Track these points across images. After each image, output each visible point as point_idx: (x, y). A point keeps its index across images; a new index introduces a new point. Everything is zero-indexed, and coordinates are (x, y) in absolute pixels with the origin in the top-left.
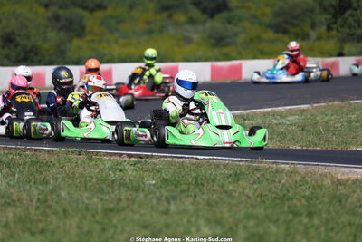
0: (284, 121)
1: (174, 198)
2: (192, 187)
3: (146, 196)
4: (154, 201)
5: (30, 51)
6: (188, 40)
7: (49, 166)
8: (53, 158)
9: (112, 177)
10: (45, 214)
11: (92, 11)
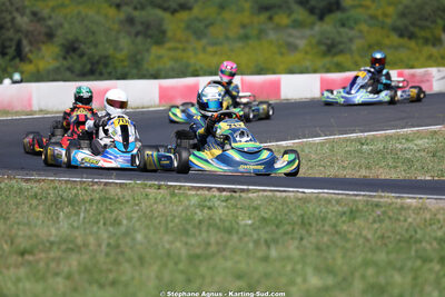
0: (410, 145)
1: (275, 241)
2: (297, 228)
3: (240, 239)
4: (251, 245)
5: (98, 62)
6: (292, 47)
7: (122, 203)
8: (127, 194)
9: (199, 215)
10: (116, 262)
11: (174, 12)
